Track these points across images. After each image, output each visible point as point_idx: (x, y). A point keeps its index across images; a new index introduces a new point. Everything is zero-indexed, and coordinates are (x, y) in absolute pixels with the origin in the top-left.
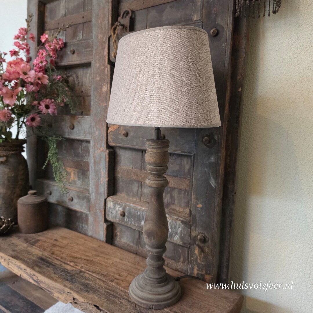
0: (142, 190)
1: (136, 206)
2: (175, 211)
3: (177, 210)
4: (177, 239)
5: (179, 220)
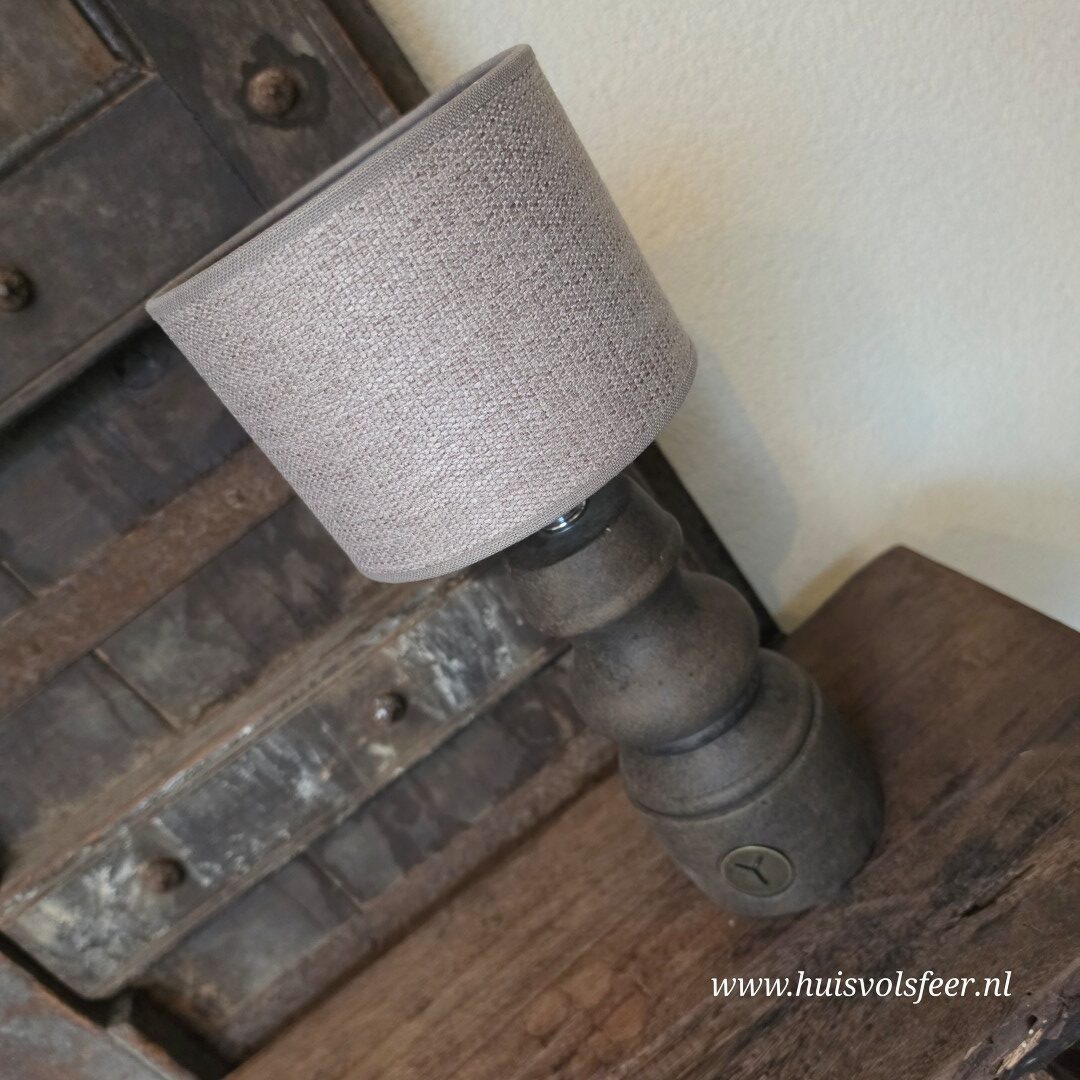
0: (132, 681)
1: (200, 760)
4: (511, 663)
5: (453, 584)
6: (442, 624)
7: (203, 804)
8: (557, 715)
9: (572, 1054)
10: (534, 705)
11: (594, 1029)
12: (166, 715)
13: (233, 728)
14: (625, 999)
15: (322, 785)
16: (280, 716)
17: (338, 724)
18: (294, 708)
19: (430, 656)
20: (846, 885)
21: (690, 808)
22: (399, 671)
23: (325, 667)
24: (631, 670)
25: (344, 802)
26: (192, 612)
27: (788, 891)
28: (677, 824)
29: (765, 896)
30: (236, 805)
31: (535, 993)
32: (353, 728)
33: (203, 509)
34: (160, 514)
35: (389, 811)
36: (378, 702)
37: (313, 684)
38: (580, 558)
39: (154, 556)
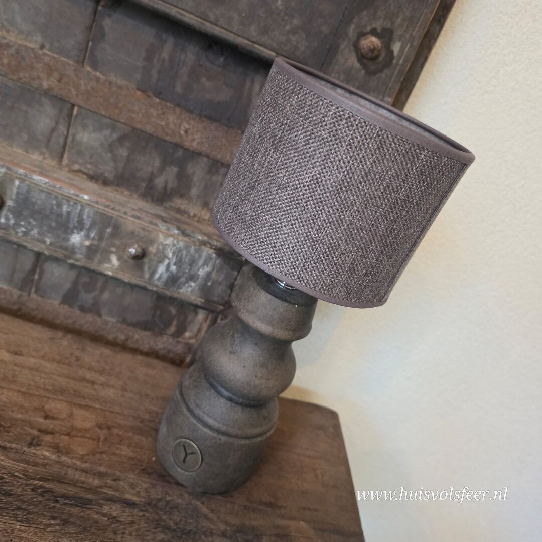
0: (72, 131)
2: (183, 215)
3: (192, 214)
4: (189, 291)
5: (209, 246)
6: (188, 252)
7: (39, 198)
8: (175, 322)
9: (52, 433)
10: (173, 311)
11: (68, 434)
12: (66, 155)
13: (82, 190)
14: (90, 438)
15: (82, 245)
16: (102, 207)
17: (114, 235)
18: (109, 212)
19: (170, 255)
20: (204, 493)
21: (197, 411)
22: (155, 246)
23: (137, 214)
24: (241, 351)
25: (80, 259)
26: (121, 139)
27: (187, 473)
28: (185, 410)
29: (177, 465)
30: (48, 212)
31: (61, 398)
32: (117, 242)
33: (171, 119)
34: (158, 100)
35: (85, 279)
36: (136, 246)
37: (125, 213)
38: (278, 302)
39: (136, 108)
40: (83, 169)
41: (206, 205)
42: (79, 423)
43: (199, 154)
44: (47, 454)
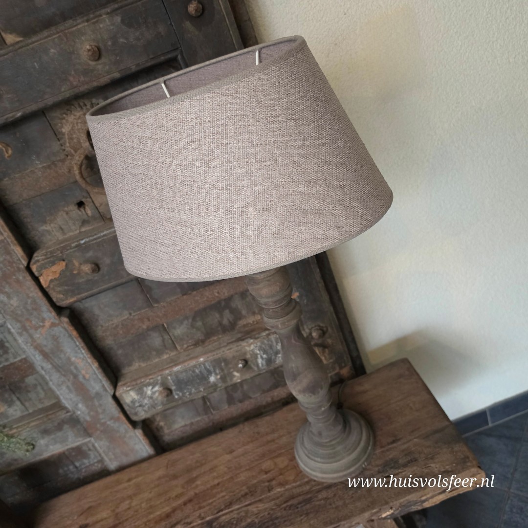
2: (248, 327)
6: (265, 344)
7: (183, 376)
9: (273, 479)
11: (281, 474)
12: (177, 346)
15: (217, 379)
16: (211, 358)
17: (227, 364)
18: (216, 357)
19: (258, 352)
22: (248, 354)
25: (221, 385)
26: (194, 319)
31: (266, 459)
32: (231, 366)
33: (207, 294)
34: (195, 292)
36: (240, 362)
37: (223, 352)
39: (189, 303)
40: (189, 344)
41: (254, 313)
42: (282, 466)
43: (232, 296)
44: (279, 490)
